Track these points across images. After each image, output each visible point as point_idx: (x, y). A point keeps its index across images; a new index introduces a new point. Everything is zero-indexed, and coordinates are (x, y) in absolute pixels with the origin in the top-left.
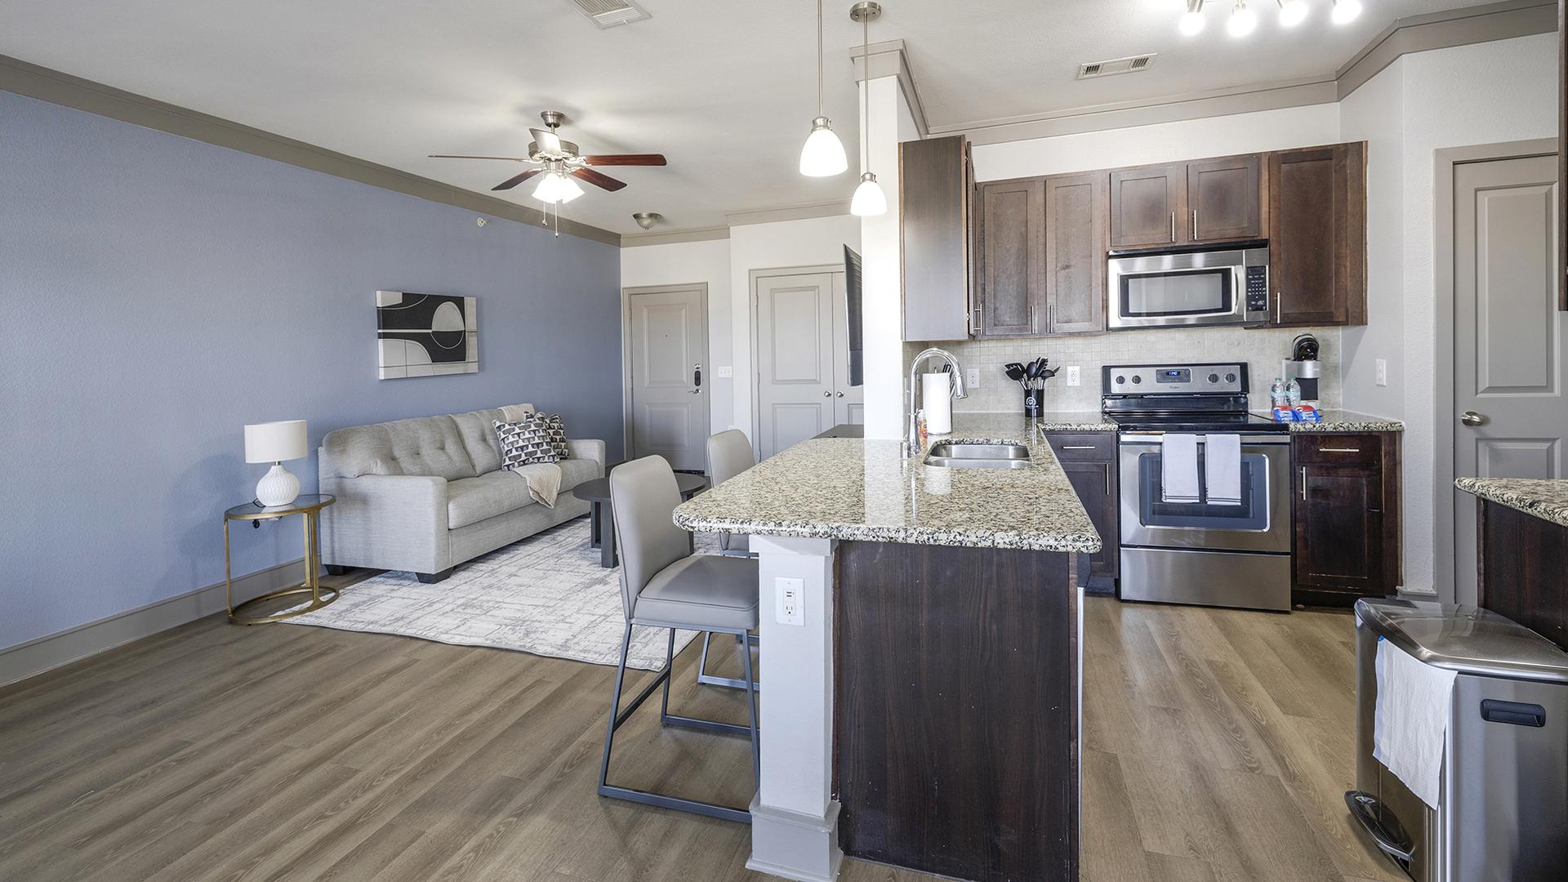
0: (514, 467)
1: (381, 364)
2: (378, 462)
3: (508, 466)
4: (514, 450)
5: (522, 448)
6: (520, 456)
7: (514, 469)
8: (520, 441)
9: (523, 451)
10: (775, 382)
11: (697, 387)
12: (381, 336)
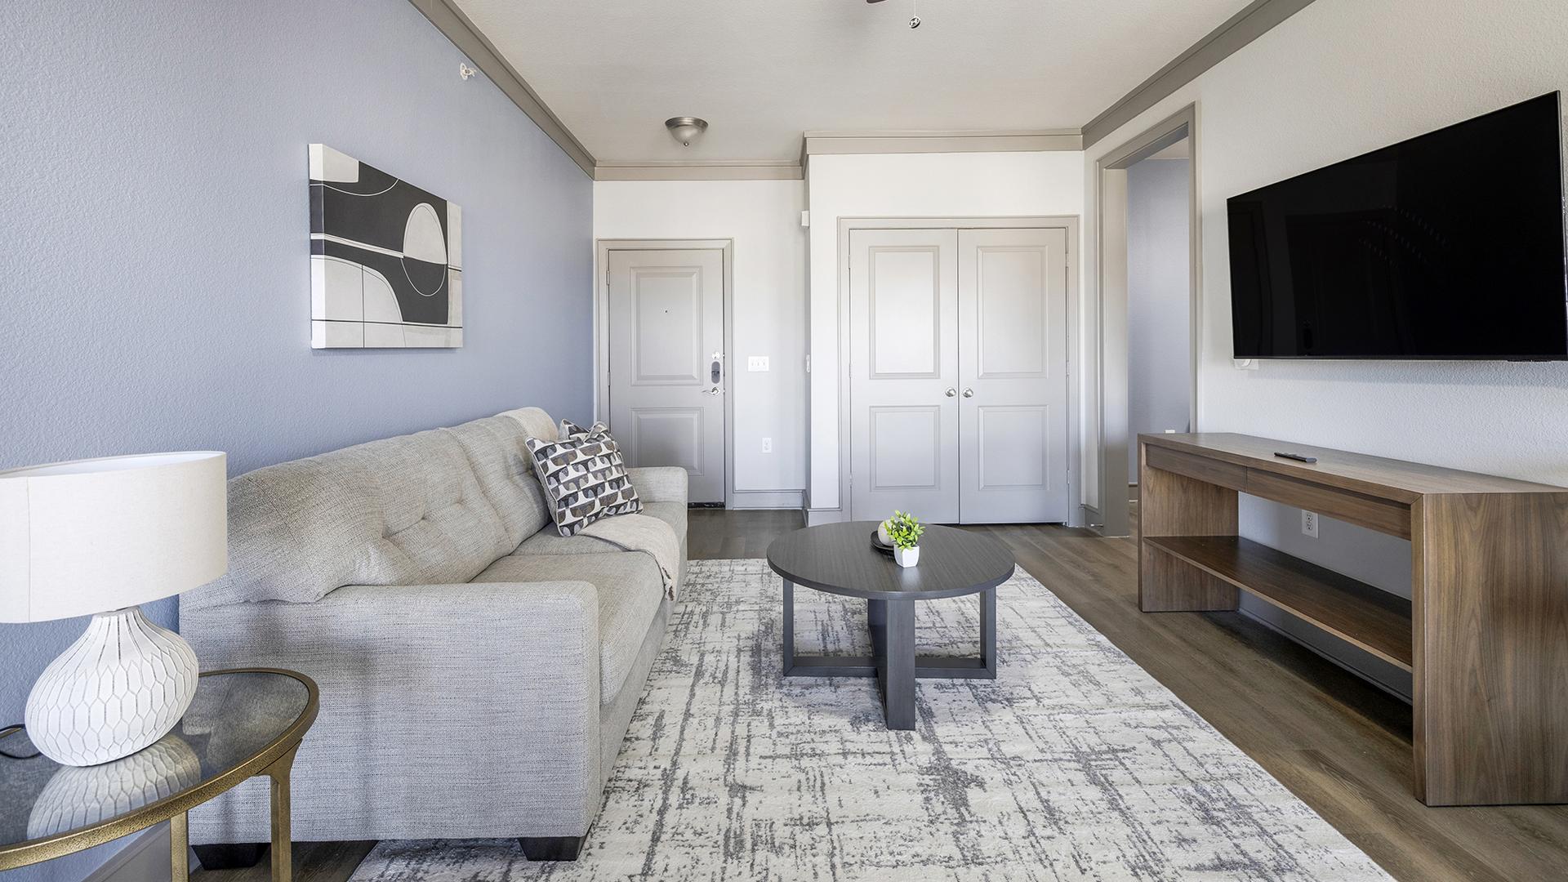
0: (581, 526)
1: (319, 311)
2: (372, 551)
3: (571, 526)
4: (581, 494)
5: (594, 490)
6: (592, 504)
7: (585, 531)
8: (590, 476)
9: (596, 495)
10: (875, 376)
11: (715, 385)
12: (315, 248)
